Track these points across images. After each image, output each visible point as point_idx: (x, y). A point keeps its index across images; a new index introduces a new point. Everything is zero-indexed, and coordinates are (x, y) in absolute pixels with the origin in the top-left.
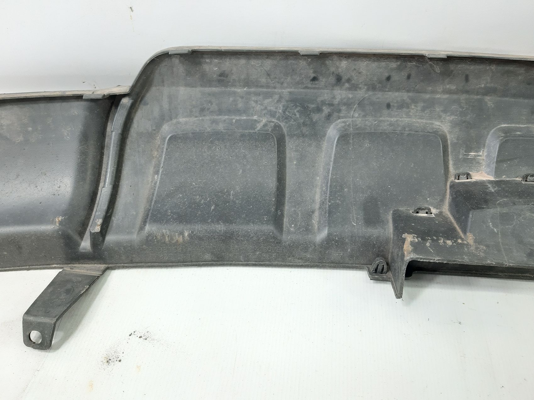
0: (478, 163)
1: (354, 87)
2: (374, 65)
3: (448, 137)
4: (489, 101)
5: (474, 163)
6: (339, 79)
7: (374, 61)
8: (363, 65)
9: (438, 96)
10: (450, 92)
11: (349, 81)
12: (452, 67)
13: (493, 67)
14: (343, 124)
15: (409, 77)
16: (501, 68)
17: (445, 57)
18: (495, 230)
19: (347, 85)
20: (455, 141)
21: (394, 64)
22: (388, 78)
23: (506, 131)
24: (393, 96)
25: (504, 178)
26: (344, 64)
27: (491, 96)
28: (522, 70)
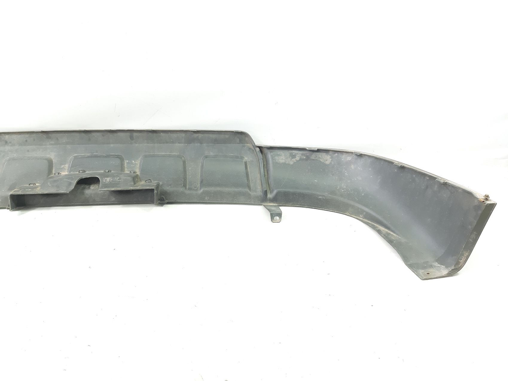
0: (65, 169)
1: (13, 145)
2: (19, 136)
3: (53, 161)
4: (69, 147)
5: (63, 169)
6: (6, 142)
7: (19, 135)
8: (14, 136)
9: (48, 146)
10: (52, 144)
11: (10, 143)
12: (50, 135)
13: (67, 134)
14: (9, 158)
15: (34, 140)
16: (69, 134)
17: (41, 131)
18: (50, 185)
19: (10, 144)
20: (56, 162)
21: (27, 136)
22: (26, 141)
23: (75, 157)
24: (29, 147)
25: (72, 173)
26: (7, 137)
27: (69, 145)
28: (78, 134)
